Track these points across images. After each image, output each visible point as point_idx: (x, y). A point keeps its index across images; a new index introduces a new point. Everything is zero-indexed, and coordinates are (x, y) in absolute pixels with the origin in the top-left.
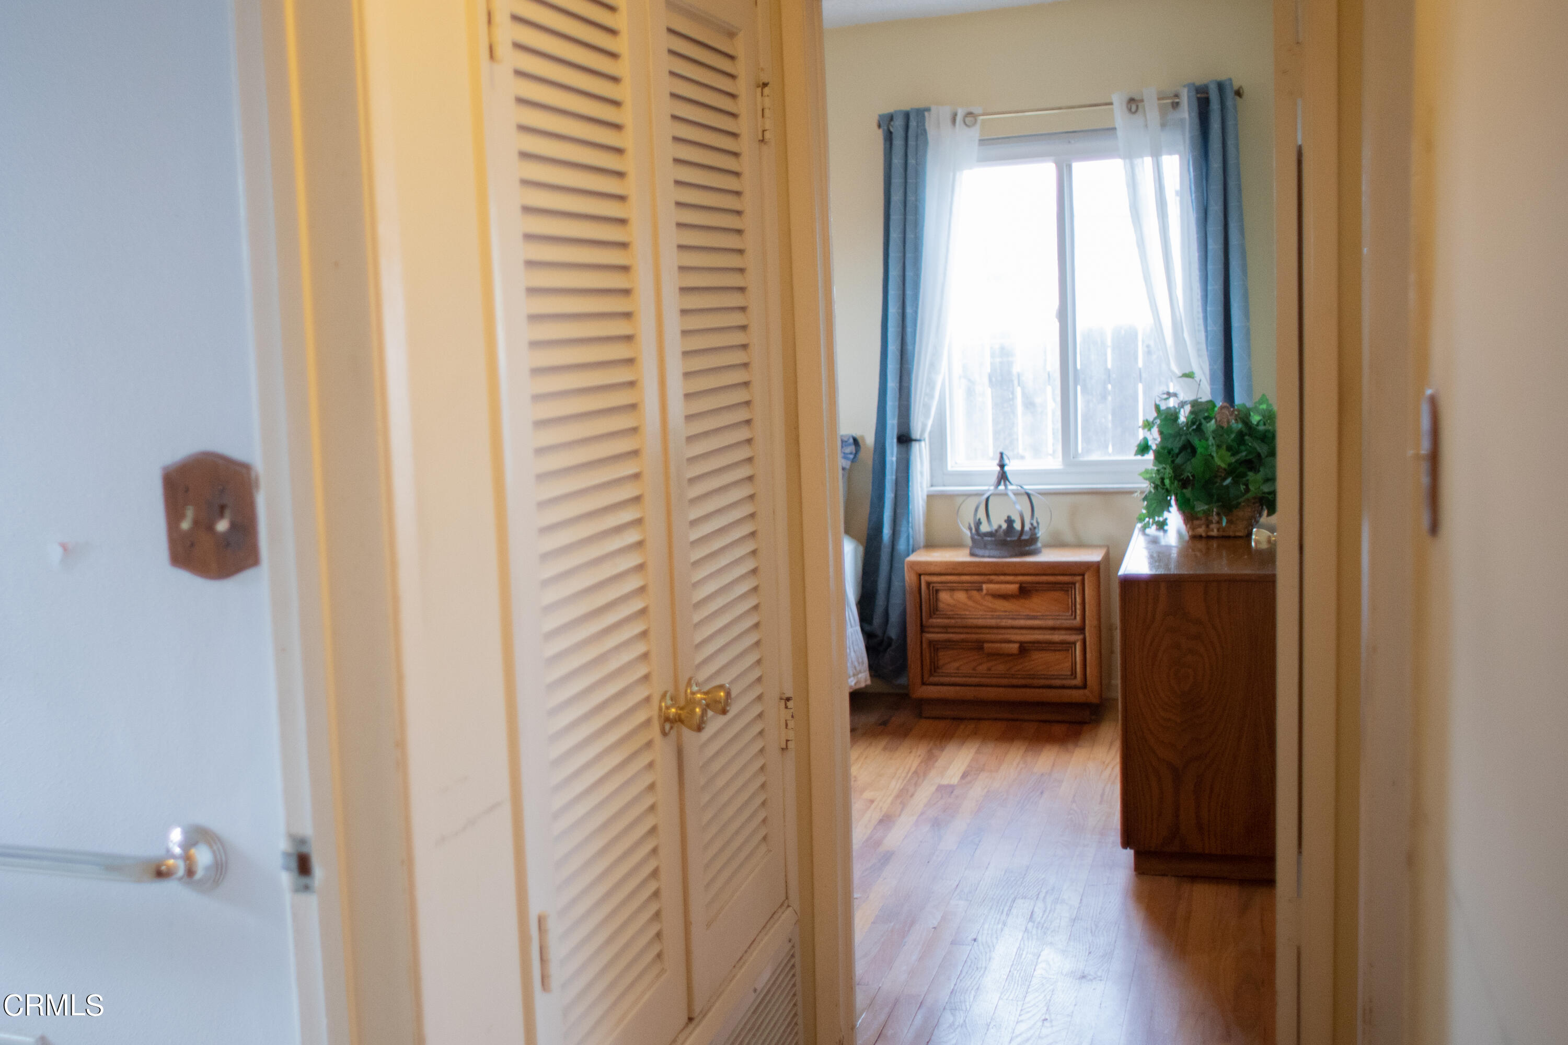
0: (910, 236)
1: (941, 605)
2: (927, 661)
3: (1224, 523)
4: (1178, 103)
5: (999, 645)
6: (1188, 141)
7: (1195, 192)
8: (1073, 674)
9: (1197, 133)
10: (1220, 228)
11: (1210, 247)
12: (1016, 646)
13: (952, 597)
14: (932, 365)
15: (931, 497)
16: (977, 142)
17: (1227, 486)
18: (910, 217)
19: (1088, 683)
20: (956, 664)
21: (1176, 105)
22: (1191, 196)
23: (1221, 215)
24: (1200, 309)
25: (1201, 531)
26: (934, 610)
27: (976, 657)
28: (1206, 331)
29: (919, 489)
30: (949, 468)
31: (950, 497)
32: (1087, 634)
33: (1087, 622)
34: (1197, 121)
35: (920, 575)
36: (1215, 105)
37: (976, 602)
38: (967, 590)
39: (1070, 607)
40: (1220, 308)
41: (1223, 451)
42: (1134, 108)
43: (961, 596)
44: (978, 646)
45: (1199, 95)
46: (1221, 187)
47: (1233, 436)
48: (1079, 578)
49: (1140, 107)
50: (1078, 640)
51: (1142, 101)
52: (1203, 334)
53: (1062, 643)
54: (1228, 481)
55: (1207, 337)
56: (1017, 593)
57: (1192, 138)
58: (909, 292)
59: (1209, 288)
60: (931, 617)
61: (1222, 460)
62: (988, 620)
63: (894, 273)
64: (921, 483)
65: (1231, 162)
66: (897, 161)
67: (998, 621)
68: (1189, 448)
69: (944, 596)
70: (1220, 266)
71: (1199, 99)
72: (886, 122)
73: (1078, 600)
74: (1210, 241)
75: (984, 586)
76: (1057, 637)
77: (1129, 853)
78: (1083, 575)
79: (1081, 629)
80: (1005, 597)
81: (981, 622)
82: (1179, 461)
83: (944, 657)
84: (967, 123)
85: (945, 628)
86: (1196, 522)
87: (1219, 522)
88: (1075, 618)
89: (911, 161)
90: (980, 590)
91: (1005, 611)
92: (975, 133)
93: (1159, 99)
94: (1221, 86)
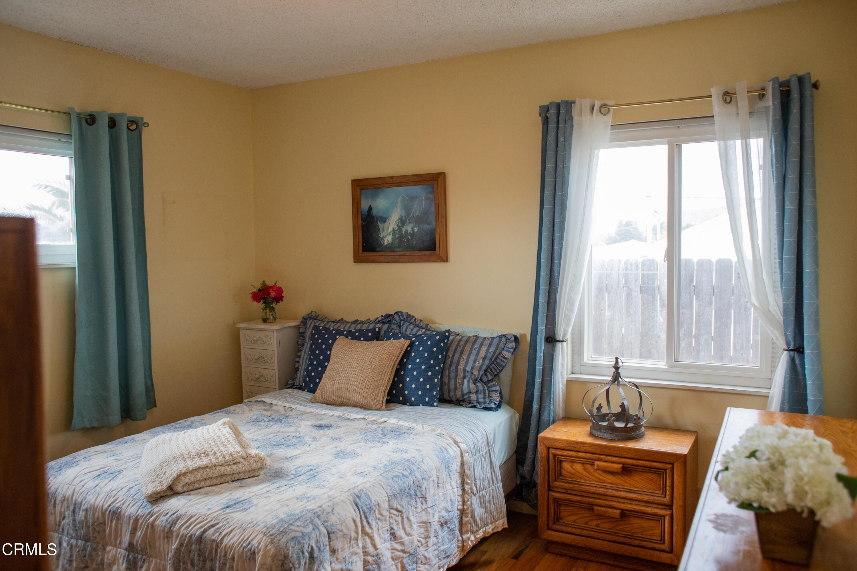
0: (558, 193)
1: (564, 472)
2: (552, 514)
4: (763, 95)
5: (605, 509)
6: (771, 124)
7: (776, 164)
9: (779, 117)
10: (796, 192)
11: (786, 207)
12: (618, 512)
13: (571, 466)
14: (572, 288)
15: (569, 382)
16: (610, 127)
18: (559, 180)
19: (674, 549)
20: (574, 518)
21: (762, 97)
22: (772, 168)
23: (797, 182)
24: (777, 256)
26: (559, 475)
27: (589, 515)
28: (781, 273)
29: (560, 376)
30: (585, 361)
31: (584, 383)
32: (674, 511)
33: (675, 501)
34: (779, 107)
35: (549, 448)
36: (795, 95)
37: (590, 473)
38: (583, 464)
39: (662, 487)
42: (728, 100)
43: (578, 467)
44: (590, 507)
45: (781, 89)
46: (798, 159)
48: (669, 466)
49: (733, 98)
50: (667, 515)
51: (735, 94)
52: (778, 276)
53: (655, 515)
55: (782, 278)
56: (620, 472)
57: (774, 122)
58: (556, 234)
60: (555, 480)
62: (598, 489)
63: (546, 220)
64: (562, 372)
65: (807, 139)
66: (551, 139)
67: (605, 490)
69: (566, 465)
71: (781, 91)
72: (545, 111)
73: (668, 483)
74: (787, 203)
75: (596, 463)
76: (650, 510)
78: (673, 464)
79: (670, 506)
80: (611, 473)
81: (592, 489)
83: (565, 511)
84: (603, 112)
85: (566, 491)
88: (665, 497)
89: (561, 139)
90: (593, 465)
91: (611, 484)
92: (608, 119)
93: (748, 92)
94: (801, 80)
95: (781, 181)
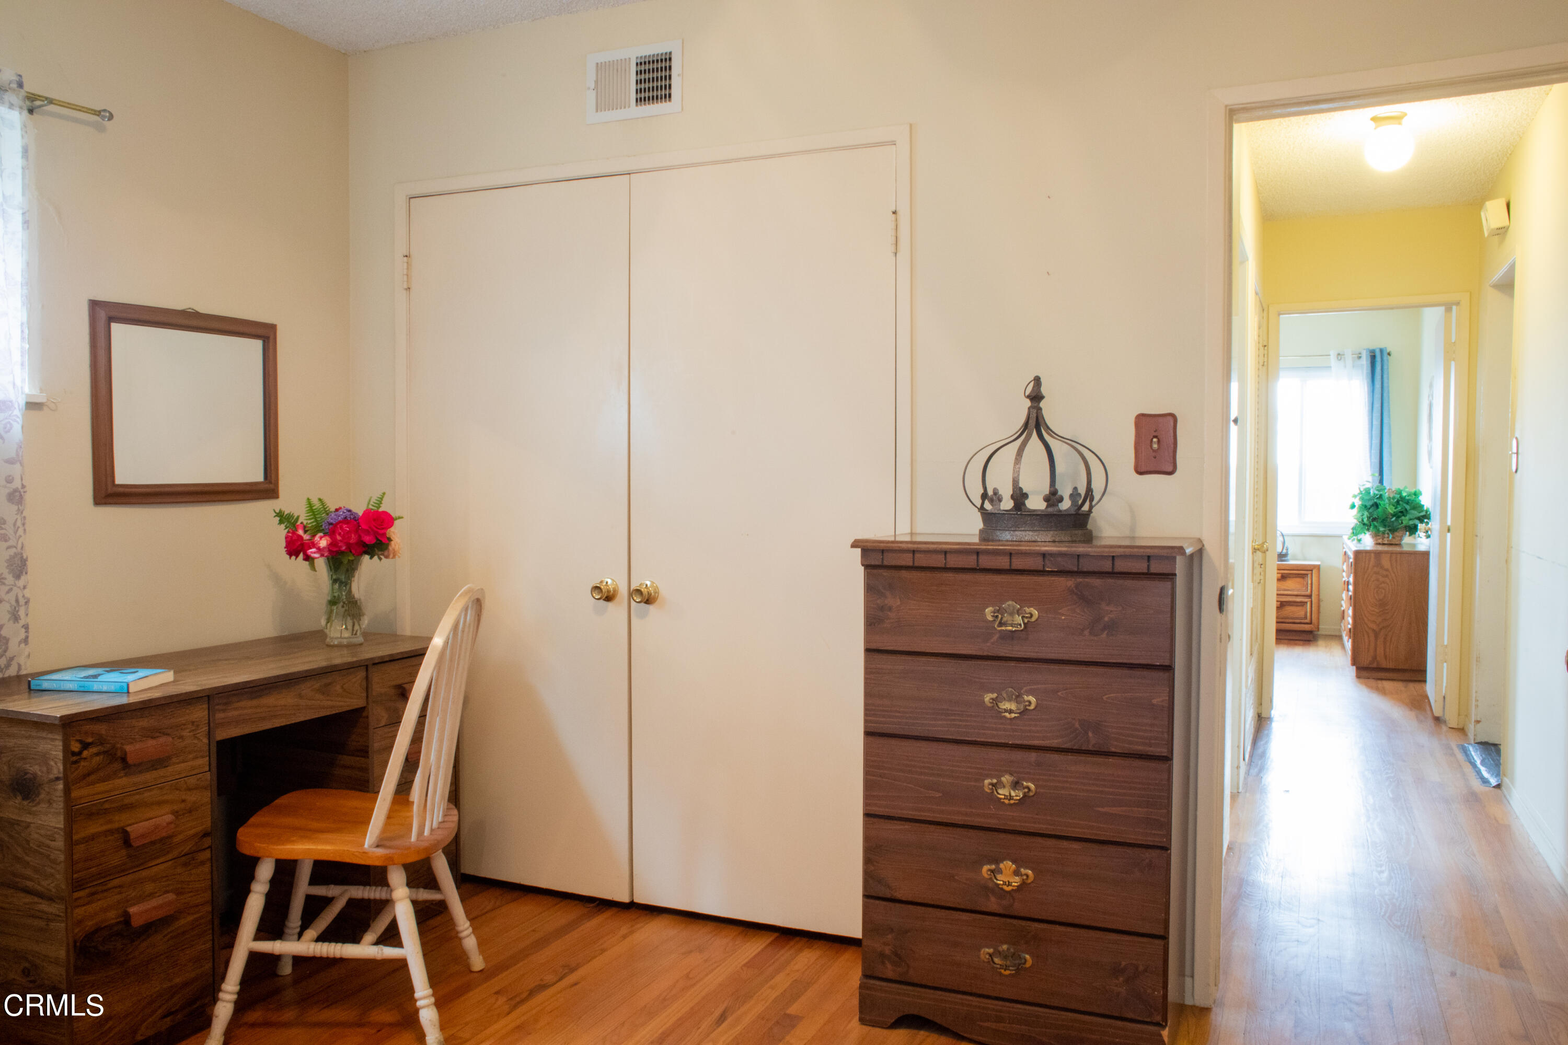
3: (1390, 538)
6: (1365, 374)
8: (1306, 618)
9: (1369, 371)
10: (1379, 415)
11: (1374, 423)
17: (1393, 522)
19: (1313, 621)
21: (1360, 358)
23: (1380, 409)
24: (1368, 452)
25: (1380, 541)
28: (1371, 462)
32: (1313, 598)
33: (1313, 593)
34: (1369, 365)
36: (1378, 359)
39: (1305, 585)
40: (1378, 452)
41: (1392, 507)
42: (1339, 358)
45: (1371, 354)
46: (1380, 396)
47: (1396, 500)
48: (1310, 572)
49: (1343, 358)
50: (1308, 601)
51: (1344, 355)
53: (1301, 602)
54: (1394, 519)
55: (1371, 465)
57: (1367, 373)
59: (1373, 442)
61: (1391, 510)
65: (1385, 385)
68: (1376, 505)
70: (1379, 432)
71: (1371, 356)
73: (1309, 582)
76: (1299, 599)
77: (1354, 668)
78: (1312, 570)
79: (1310, 596)
82: (1371, 510)
86: (1378, 537)
87: (1388, 537)
88: (1307, 591)
93: (1353, 354)
94: (1381, 351)
95: (1371, 408)
